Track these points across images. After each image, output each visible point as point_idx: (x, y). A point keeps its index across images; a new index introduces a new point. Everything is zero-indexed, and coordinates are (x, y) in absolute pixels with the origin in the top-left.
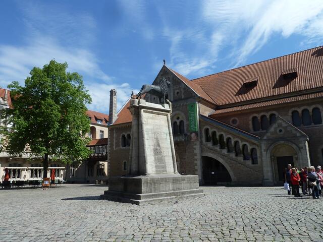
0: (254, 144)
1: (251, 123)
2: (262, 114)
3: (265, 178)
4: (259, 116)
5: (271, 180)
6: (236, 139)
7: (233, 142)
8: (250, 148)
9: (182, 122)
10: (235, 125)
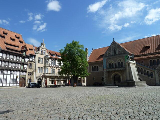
0: (152, 71)
1: (149, 63)
2: (154, 59)
3: (157, 83)
4: (152, 60)
5: (159, 84)
6: (145, 69)
7: (143, 70)
8: (150, 72)
9: (122, 62)
10: (143, 63)
